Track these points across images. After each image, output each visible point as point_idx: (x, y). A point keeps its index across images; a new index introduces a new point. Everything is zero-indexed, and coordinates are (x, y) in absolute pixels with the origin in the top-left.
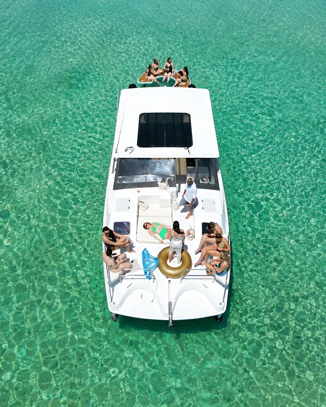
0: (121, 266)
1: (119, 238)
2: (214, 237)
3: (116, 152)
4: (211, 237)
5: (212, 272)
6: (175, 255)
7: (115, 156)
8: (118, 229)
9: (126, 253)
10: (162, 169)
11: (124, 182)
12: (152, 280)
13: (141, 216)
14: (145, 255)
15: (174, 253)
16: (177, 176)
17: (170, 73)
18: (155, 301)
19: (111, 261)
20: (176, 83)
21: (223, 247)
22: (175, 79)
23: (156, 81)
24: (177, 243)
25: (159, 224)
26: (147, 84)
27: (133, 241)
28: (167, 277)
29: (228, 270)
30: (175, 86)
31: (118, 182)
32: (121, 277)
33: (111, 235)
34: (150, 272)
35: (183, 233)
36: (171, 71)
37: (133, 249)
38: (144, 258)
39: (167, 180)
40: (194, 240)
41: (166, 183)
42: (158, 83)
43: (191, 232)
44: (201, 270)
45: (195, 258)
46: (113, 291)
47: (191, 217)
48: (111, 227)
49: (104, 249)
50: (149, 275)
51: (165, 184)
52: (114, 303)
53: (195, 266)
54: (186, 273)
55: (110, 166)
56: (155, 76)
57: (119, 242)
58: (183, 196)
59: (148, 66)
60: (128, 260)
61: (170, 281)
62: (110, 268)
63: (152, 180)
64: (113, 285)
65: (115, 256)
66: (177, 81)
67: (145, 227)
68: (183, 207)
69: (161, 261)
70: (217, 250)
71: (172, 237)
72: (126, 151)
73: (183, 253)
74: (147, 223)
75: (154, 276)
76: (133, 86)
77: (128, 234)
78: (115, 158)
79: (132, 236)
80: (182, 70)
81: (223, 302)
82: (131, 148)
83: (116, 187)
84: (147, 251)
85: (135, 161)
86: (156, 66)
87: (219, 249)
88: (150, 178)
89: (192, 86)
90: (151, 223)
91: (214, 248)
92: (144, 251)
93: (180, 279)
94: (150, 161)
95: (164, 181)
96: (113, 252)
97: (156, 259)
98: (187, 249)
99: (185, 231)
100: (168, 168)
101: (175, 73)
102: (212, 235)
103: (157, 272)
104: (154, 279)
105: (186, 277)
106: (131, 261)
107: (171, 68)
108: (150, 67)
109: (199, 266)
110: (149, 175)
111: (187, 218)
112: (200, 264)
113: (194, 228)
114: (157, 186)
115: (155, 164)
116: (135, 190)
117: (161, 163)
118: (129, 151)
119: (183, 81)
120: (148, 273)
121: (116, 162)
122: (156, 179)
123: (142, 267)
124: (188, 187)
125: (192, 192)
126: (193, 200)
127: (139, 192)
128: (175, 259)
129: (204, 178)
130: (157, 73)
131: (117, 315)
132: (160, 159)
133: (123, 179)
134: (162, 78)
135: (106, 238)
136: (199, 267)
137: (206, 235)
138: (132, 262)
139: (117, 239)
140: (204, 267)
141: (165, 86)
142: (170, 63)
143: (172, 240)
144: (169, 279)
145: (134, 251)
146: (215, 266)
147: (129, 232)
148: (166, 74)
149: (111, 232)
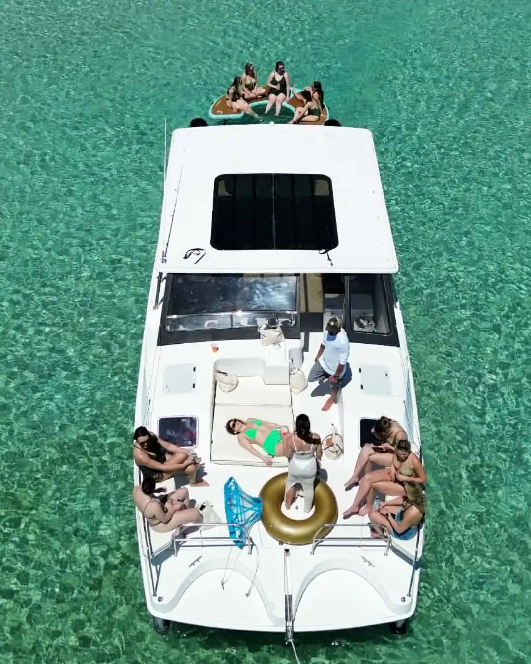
0: (177, 518)
1: (171, 453)
2: (388, 451)
3: (164, 261)
4: (381, 451)
5: (383, 530)
6: (300, 493)
7: (160, 268)
8: (168, 433)
9: (188, 487)
10: (268, 299)
11: (181, 328)
12: (247, 549)
13: (220, 405)
14: (231, 491)
15: (298, 487)
16: (301, 314)
17: (281, 95)
18: (254, 592)
19: (152, 506)
20: (296, 116)
21: (410, 473)
22: (292, 108)
23: (250, 111)
24: (304, 465)
25: (262, 423)
26: (230, 119)
27: (204, 460)
28: (281, 543)
29: (419, 527)
30: (294, 123)
31: (168, 328)
32: (177, 543)
33: (153, 446)
34: (242, 533)
35: (317, 441)
36: (283, 89)
37: (204, 478)
38: (228, 499)
39: (280, 324)
40: (342, 458)
41: (279, 329)
42: (256, 115)
43: (336, 440)
44: (359, 526)
45: (346, 500)
46: (158, 573)
47: (334, 406)
48: (154, 429)
49: (137, 478)
50: (240, 536)
51: (274, 333)
52: (160, 599)
53: (345, 518)
54: (324, 533)
55: (148, 291)
56: (249, 101)
57: (171, 463)
58: (316, 360)
59: (232, 80)
60: (193, 502)
61: (287, 551)
62: (151, 521)
63: (245, 323)
64: (157, 560)
65: (163, 493)
66: (298, 112)
67: (230, 429)
68: (316, 384)
69: (268, 505)
70: (397, 481)
71: (293, 451)
72: (186, 257)
73: (318, 488)
74: (235, 420)
75: (251, 539)
76: (198, 123)
77: (191, 445)
78: (161, 274)
79: (201, 450)
80: (309, 88)
81: (409, 595)
82: (196, 252)
83: (165, 338)
84: (235, 484)
85: (206, 280)
86: (249, 80)
87: (401, 478)
88: (242, 318)
89: (332, 123)
90: (245, 420)
91: (388, 477)
92: (228, 483)
93: (310, 547)
94: (240, 279)
95: (272, 324)
96: (158, 486)
97: (256, 501)
98: (326, 479)
99: (323, 438)
100: (281, 297)
101: (292, 96)
102: (383, 446)
103: (258, 531)
104: (253, 545)
105: (325, 542)
106: (198, 504)
107: (283, 84)
108: (237, 82)
109: (354, 517)
110: (240, 313)
111: (325, 409)
112: (357, 513)
113: (342, 432)
114: (258, 336)
115: (251, 286)
116: (207, 346)
117: (264, 285)
118: (194, 257)
119: (311, 112)
120: (238, 533)
121: (165, 281)
122: (255, 322)
123: (224, 520)
124: (329, 339)
125: (338, 350)
126: (340, 368)
127: (216, 349)
128: (300, 502)
129: (362, 321)
130: (252, 95)
131: (167, 622)
132: (262, 275)
133: (179, 321)
134: (265, 105)
135: (140, 454)
136: (354, 519)
137: (369, 448)
138: (202, 507)
139: (168, 457)
140: (366, 519)
141: (272, 123)
142: (282, 73)
143: (293, 459)
144: (285, 546)
145: (207, 484)
146: (390, 518)
147: (193, 440)
148: (272, 96)
149: (153, 439)
